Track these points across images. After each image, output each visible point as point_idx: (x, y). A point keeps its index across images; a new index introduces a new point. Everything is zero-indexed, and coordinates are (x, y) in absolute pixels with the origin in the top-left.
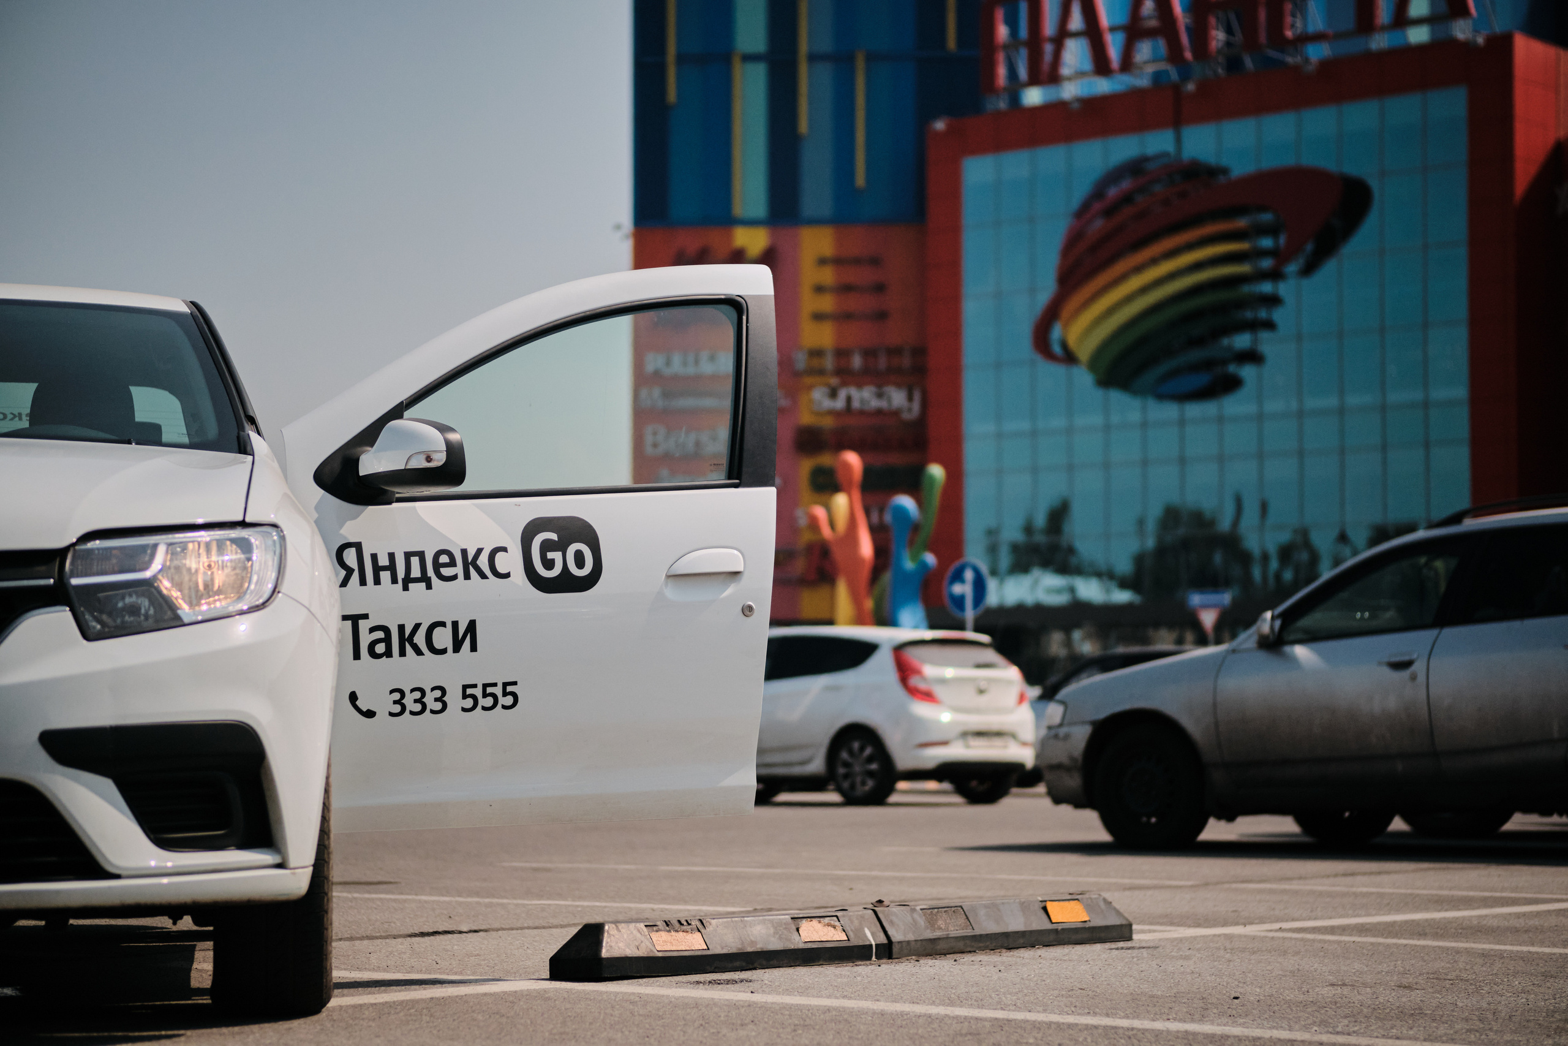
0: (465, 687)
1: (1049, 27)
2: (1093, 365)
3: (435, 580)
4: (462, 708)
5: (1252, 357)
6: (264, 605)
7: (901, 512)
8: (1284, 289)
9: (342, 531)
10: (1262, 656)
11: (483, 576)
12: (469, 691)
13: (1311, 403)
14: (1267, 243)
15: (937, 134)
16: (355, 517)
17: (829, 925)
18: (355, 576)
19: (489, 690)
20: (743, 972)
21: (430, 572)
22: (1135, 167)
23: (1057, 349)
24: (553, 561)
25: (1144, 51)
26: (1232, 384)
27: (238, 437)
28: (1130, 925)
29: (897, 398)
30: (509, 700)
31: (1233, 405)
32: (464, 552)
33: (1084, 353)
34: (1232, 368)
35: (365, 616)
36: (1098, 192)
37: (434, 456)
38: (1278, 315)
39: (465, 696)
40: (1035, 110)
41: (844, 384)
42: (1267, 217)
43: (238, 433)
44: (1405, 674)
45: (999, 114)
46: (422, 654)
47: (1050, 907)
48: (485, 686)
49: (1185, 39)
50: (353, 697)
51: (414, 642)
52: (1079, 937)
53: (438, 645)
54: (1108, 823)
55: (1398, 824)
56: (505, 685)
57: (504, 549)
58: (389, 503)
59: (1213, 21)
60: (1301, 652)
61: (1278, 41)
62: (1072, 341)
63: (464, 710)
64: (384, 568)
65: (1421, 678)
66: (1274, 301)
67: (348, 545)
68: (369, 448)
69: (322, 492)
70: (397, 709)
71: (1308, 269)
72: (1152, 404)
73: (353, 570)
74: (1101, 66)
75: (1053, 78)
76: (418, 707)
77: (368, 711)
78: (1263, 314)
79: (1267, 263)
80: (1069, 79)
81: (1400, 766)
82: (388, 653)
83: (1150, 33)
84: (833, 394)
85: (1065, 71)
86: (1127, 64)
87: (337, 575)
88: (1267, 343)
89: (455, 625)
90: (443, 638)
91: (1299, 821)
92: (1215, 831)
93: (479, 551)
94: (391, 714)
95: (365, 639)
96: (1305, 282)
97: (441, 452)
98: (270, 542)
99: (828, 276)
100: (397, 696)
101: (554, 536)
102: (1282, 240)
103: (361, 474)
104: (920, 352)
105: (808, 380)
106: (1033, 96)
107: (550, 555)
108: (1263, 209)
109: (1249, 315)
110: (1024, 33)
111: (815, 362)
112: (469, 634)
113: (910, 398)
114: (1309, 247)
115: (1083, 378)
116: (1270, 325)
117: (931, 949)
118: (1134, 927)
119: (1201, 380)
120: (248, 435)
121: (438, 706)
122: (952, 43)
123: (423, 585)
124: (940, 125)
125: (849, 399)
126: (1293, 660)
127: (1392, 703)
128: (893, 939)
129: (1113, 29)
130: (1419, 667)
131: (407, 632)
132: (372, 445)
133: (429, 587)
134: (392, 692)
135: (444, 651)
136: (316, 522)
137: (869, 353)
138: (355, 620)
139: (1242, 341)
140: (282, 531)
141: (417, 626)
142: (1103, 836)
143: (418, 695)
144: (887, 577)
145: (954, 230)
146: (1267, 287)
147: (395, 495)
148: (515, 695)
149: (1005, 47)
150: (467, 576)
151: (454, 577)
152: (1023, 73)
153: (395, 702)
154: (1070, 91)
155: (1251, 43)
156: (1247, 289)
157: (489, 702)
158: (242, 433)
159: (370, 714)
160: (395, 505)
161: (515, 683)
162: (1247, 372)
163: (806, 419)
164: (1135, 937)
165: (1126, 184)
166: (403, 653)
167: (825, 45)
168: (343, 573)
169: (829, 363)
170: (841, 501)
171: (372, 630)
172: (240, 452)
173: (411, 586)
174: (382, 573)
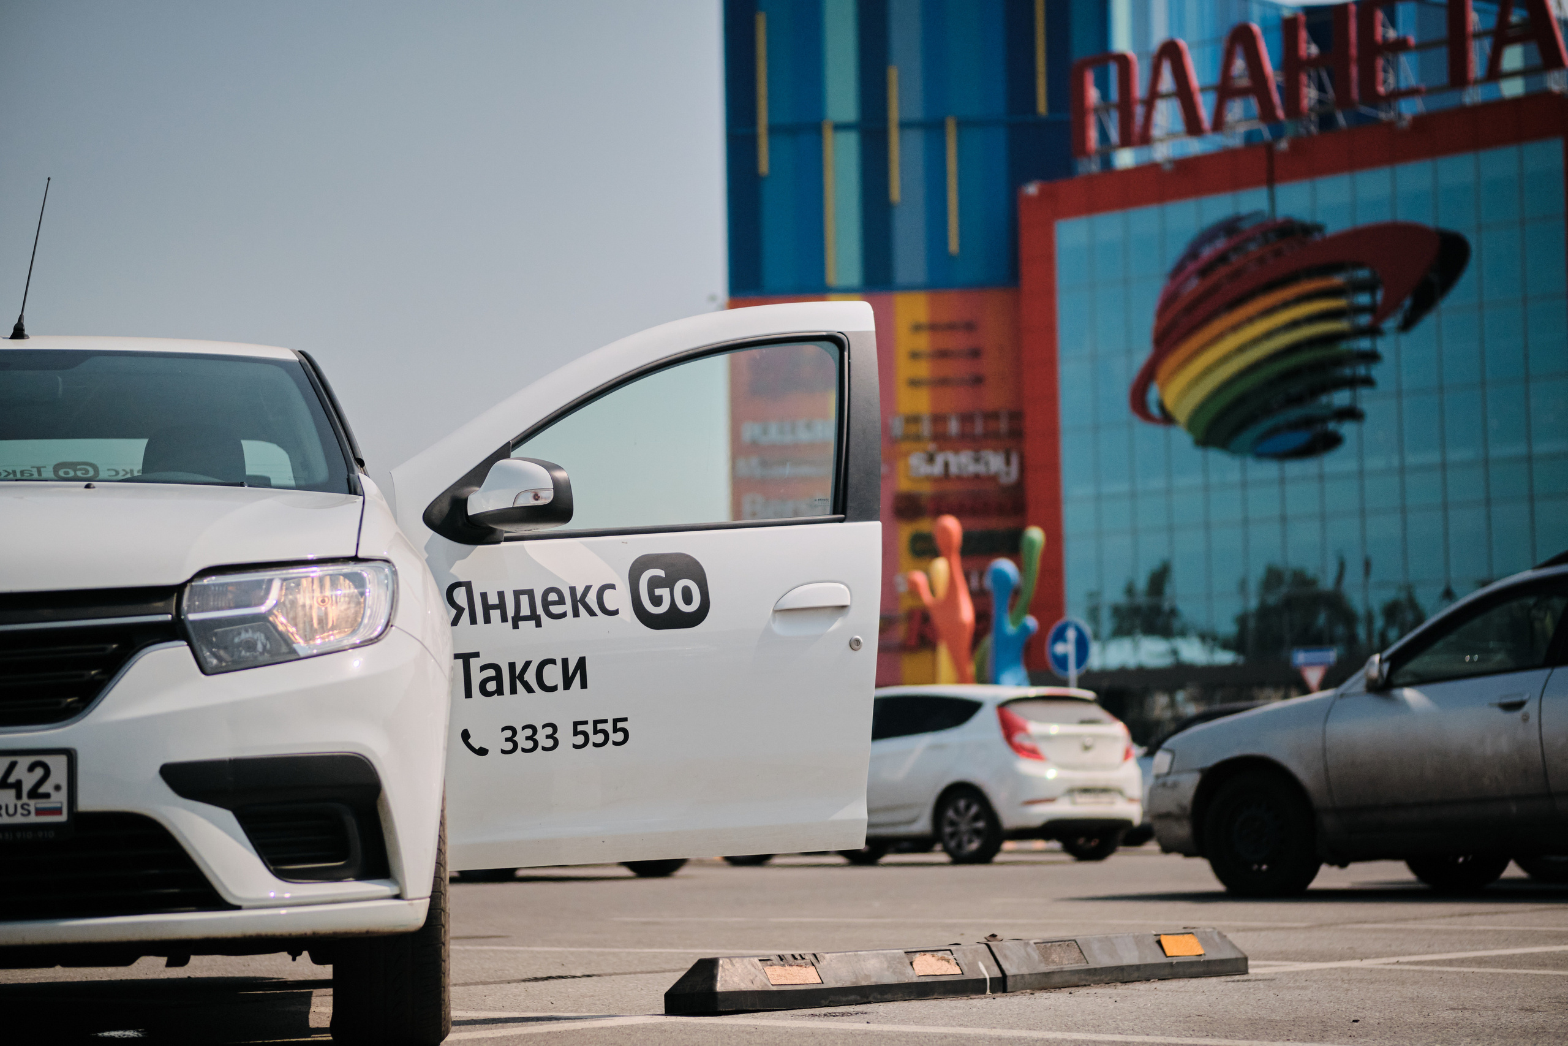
0: (576, 724)
1: (1140, 89)
2: (1191, 425)
3: (544, 618)
4: (573, 744)
5: (1352, 414)
6: (377, 639)
7: (1001, 576)
8: (1383, 346)
9: (452, 571)
10: (1371, 701)
11: (592, 613)
12: (580, 728)
13: (1411, 459)
14: (1364, 299)
15: (1030, 199)
16: (464, 557)
17: (943, 959)
18: (466, 615)
19: (600, 726)
20: (858, 1006)
21: (540, 610)
22: (1229, 227)
23: (1154, 410)
24: (660, 598)
25: (1236, 110)
26: (1332, 442)
27: (348, 480)
28: (1246, 959)
29: (995, 462)
30: (620, 736)
31: (1333, 462)
32: (573, 590)
33: (1182, 414)
34: (1332, 426)
35: (476, 655)
36: (1193, 253)
37: (542, 494)
38: (1377, 372)
39: (576, 733)
40: (1127, 173)
41: (941, 449)
42: (1363, 274)
43: (348, 475)
44: (1518, 715)
45: (1090, 178)
46: (533, 691)
47: (1164, 940)
48: (596, 723)
49: (1276, 98)
50: (465, 735)
51: (525, 680)
52: (1194, 970)
53: (548, 682)
54: (1220, 872)
55: (1513, 871)
56: (616, 721)
57: (612, 587)
58: (498, 542)
59: (1304, 78)
60: (1410, 694)
61: (1370, 96)
62: (1169, 403)
63: (575, 746)
64: (494, 607)
65: (1534, 719)
66: (1372, 357)
67: (458, 585)
68: (477, 489)
69: (431, 532)
70: (509, 746)
71: (1407, 325)
72: (1250, 462)
73: (463, 609)
74: (1193, 127)
75: (1146, 139)
76: (529, 744)
77: (481, 748)
78: (1361, 371)
79: (1364, 320)
80: (1161, 140)
81: (1514, 808)
82: (500, 691)
83: (1242, 93)
84: (931, 459)
85: (1156, 132)
86: (1218, 124)
87: (448, 613)
88: (1366, 399)
89: (565, 662)
90: (554, 674)
91: (1413, 867)
92: (1327, 877)
93: (588, 589)
94: (503, 752)
95: (477, 677)
96: (1405, 339)
97: (548, 489)
98: (382, 577)
99: (923, 343)
100: (509, 733)
101: (661, 573)
102: (1380, 296)
103: (470, 514)
104: (1016, 416)
105: (905, 447)
106: (1125, 159)
107: (658, 592)
108: (1359, 265)
109: (1347, 372)
110: (1114, 95)
111: (913, 429)
112: (579, 671)
113: (1008, 462)
114: (1407, 303)
115: (1181, 438)
116: (1368, 382)
117: (1045, 982)
118: (1250, 962)
119: (1300, 438)
120: (358, 476)
121: (550, 743)
122: (1042, 106)
123: (533, 622)
124: (1032, 189)
125: (946, 465)
126: (1403, 704)
127: (1504, 744)
128: (1008, 973)
129: (1204, 90)
130: (1531, 708)
131: (518, 670)
132: (480, 485)
133: (539, 625)
134: (503, 729)
135: (554, 689)
136: (427, 561)
137: (966, 418)
138: (465, 658)
139: (1341, 398)
140: (393, 565)
141: (527, 664)
142: (1216, 885)
143: (529, 732)
144: (988, 641)
145: (1048, 293)
146: (1364, 344)
147: (503, 534)
148: (625, 731)
149: (1096, 110)
150: (576, 614)
151: (563, 615)
152: (1114, 135)
153: (507, 740)
154: (1162, 152)
155: (1344, 100)
156: (1344, 346)
157: (600, 738)
158: (351, 475)
159: (482, 752)
160: (503, 544)
161: (625, 719)
162: (1347, 429)
163: (904, 485)
164: (1250, 971)
165: (1221, 244)
166: (514, 691)
167: (917, 113)
168: (454, 612)
169: (926, 429)
170: (940, 566)
171: (483, 668)
172: (350, 493)
173: (520, 623)
174: (492, 612)
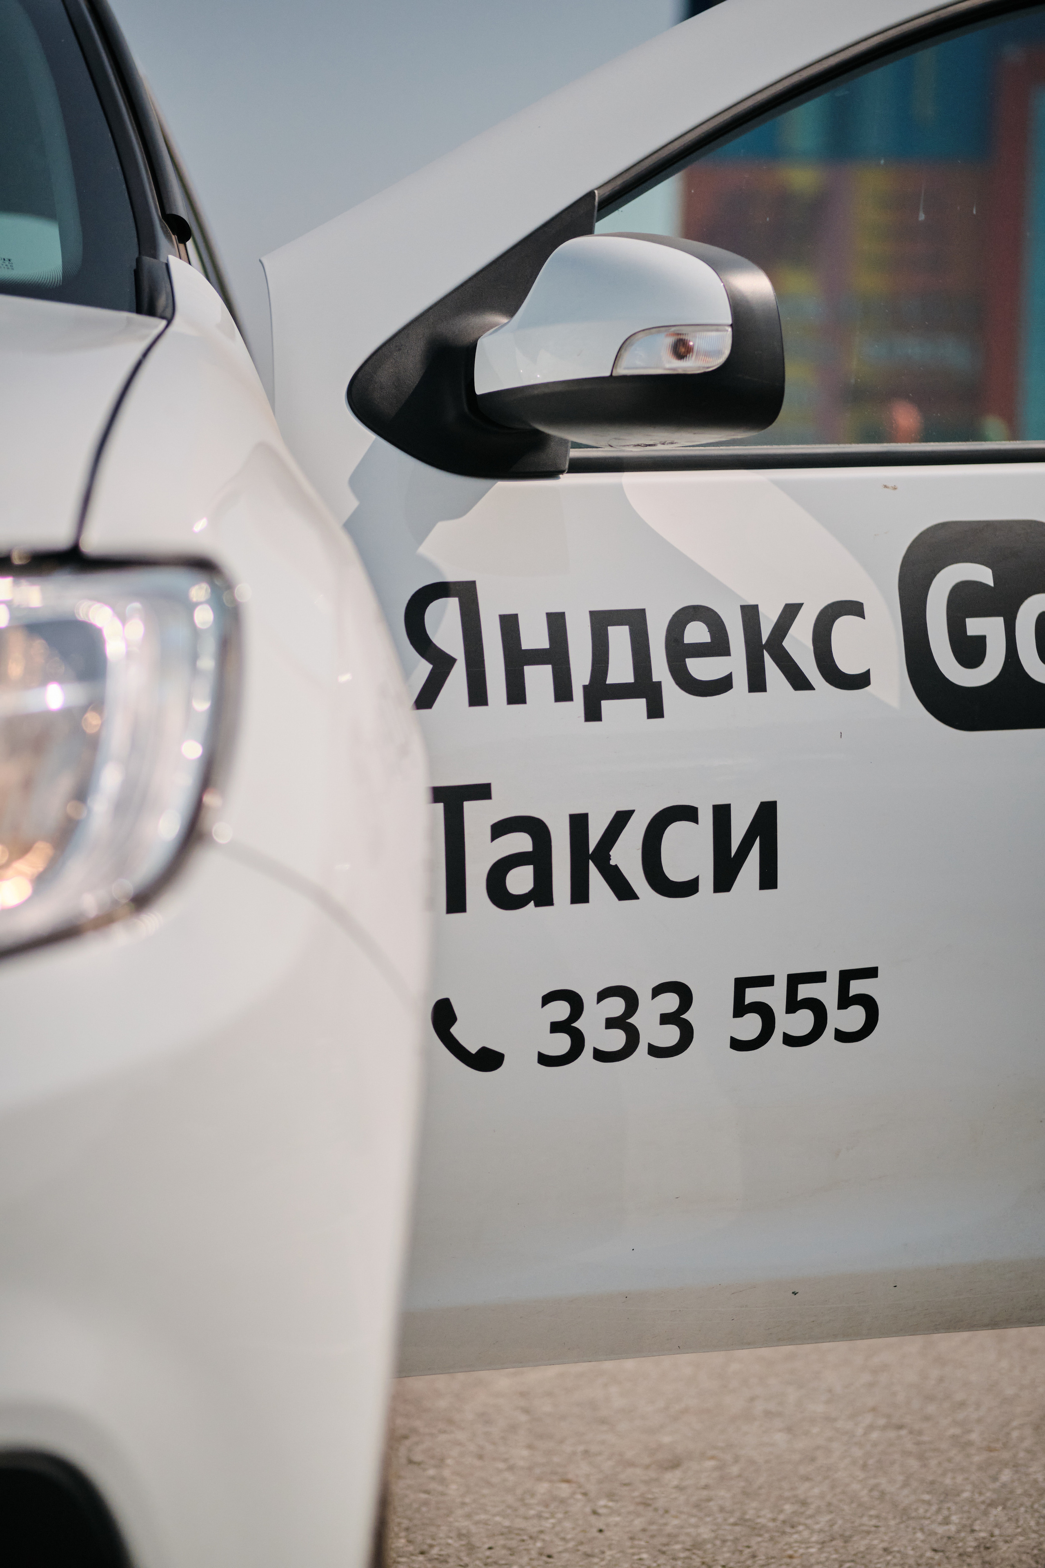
0: (742, 985)
3: (671, 692)
4: (732, 1039)
9: (425, 549)
11: (799, 682)
12: (752, 995)
16: (460, 511)
18: (458, 676)
19: (805, 991)
21: (660, 671)
24: (980, 642)
27: (137, 273)
30: (855, 1018)
32: (750, 614)
35: (482, 792)
37: (696, 341)
39: (740, 1009)
43: (138, 261)
46: (632, 895)
48: (794, 981)
50: (444, 1015)
51: (612, 863)
53: (674, 871)
56: (846, 977)
57: (855, 609)
58: (553, 474)
63: (737, 1045)
64: (537, 657)
67: (440, 590)
68: (503, 320)
69: (370, 437)
70: (561, 1044)
73: (452, 661)
76: (616, 1040)
77: (484, 1051)
82: (542, 894)
87: (407, 672)
89: (722, 814)
93: (791, 612)
94: (545, 1060)
95: (481, 855)
97: (716, 327)
100: (561, 1010)
101: (984, 575)
103: (481, 388)
107: (974, 626)
112: (758, 839)
120: (167, 266)
121: (670, 1035)
123: (640, 704)
131: (595, 835)
132: (511, 311)
133: (655, 711)
134: (547, 999)
135: (689, 888)
136: (351, 526)
138: (453, 800)
141: (621, 819)
143: (616, 1006)
147: (567, 452)
148: (869, 1004)
150: (757, 683)
151: (723, 685)
153: (556, 1027)
157: (803, 1022)
158: (147, 260)
159: (487, 1060)
160: (567, 479)
161: (871, 973)
166: (580, 894)
168: (424, 668)
171: (500, 829)
172: (139, 311)
173: (607, 706)
174: (530, 671)
